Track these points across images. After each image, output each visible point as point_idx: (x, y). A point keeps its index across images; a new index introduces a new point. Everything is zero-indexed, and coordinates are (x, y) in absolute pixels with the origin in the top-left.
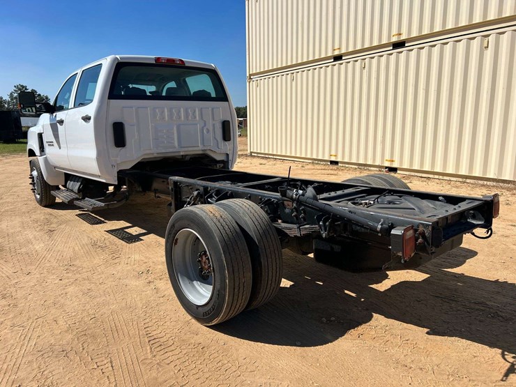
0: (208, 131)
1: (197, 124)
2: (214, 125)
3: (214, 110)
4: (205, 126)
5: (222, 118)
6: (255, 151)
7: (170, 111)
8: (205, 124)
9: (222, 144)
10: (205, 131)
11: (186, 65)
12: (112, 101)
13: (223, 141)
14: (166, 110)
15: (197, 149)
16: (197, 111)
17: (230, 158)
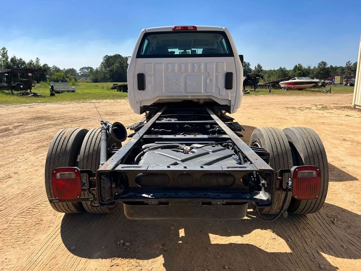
0: (211, 81)
1: (201, 75)
2: (217, 76)
3: (218, 64)
4: (209, 76)
5: (226, 70)
6: (358, 104)
7: (180, 65)
8: (209, 75)
9: (224, 92)
10: (208, 81)
11: (198, 30)
12: (138, 59)
13: (225, 89)
14: (176, 65)
15: (200, 94)
16: (203, 66)
17: (232, 103)
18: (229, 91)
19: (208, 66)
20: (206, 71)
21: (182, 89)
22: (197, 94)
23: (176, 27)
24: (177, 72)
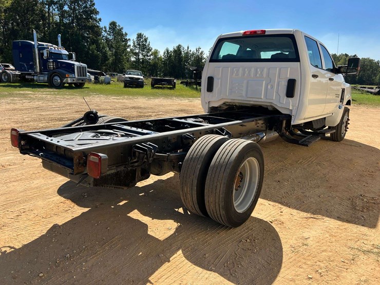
0: (272, 87)
1: (263, 81)
2: (279, 82)
3: (282, 69)
4: (270, 82)
5: (289, 76)
7: (244, 69)
8: (270, 80)
9: (285, 100)
10: (269, 87)
11: (266, 34)
12: (211, 63)
13: (286, 97)
14: (241, 69)
15: (260, 100)
16: (265, 70)
17: (293, 114)
18: (290, 99)
19: (270, 71)
20: (268, 76)
21: (244, 93)
22: (257, 100)
23: (245, 32)
24: (240, 76)
